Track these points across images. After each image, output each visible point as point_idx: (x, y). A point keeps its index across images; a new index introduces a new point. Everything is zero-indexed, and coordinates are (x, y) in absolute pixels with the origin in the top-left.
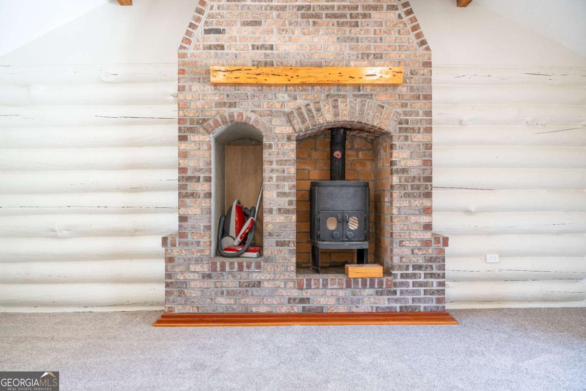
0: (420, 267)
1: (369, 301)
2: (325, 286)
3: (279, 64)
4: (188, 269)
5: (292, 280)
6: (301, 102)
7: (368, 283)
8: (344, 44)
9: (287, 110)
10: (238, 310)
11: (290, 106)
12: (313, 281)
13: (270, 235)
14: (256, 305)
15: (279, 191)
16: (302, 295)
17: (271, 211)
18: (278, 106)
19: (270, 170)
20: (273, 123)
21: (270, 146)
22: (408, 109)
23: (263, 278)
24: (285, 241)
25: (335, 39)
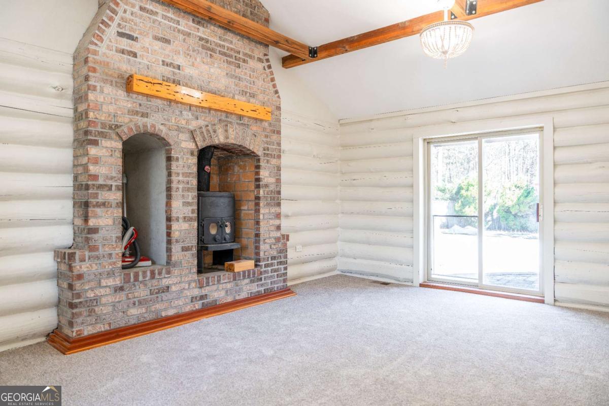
1: (247, 288)
2: (219, 281)
3: (184, 84)
4: (99, 285)
5: (195, 281)
6: (201, 122)
7: (247, 274)
8: (231, 80)
9: (191, 128)
10: (149, 317)
11: (193, 125)
12: (210, 279)
13: (177, 241)
14: (165, 309)
15: (184, 201)
16: (202, 293)
17: (177, 219)
18: (184, 122)
19: (177, 181)
20: (179, 138)
21: (177, 159)
22: (268, 140)
23: (171, 282)
24: (188, 246)
25: (225, 74)
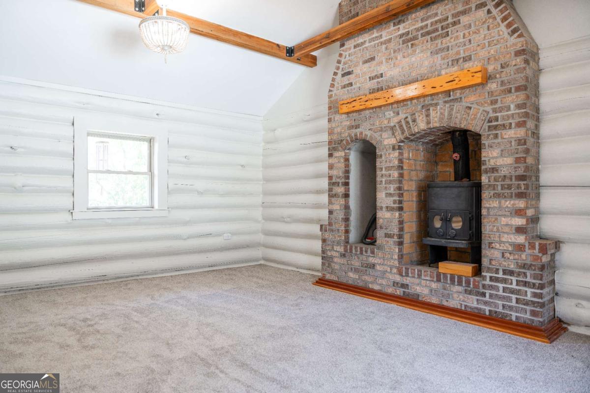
0: (511, 273)
1: (458, 298)
2: (419, 276)
3: (387, 88)
4: (333, 249)
5: (396, 267)
6: (402, 116)
7: (456, 280)
8: (436, 56)
9: (392, 124)
10: (361, 284)
11: (394, 121)
12: (410, 270)
13: (381, 228)
14: (372, 283)
15: (387, 192)
16: (403, 281)
17: (381, 208)
18: (386, 122)
19: (381, 175)
20: (383, 137)
21: (381, 156)
22: (499, 105)
23: (376, 262)
24: (391, 234)
25: (429, 54)
